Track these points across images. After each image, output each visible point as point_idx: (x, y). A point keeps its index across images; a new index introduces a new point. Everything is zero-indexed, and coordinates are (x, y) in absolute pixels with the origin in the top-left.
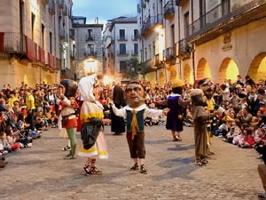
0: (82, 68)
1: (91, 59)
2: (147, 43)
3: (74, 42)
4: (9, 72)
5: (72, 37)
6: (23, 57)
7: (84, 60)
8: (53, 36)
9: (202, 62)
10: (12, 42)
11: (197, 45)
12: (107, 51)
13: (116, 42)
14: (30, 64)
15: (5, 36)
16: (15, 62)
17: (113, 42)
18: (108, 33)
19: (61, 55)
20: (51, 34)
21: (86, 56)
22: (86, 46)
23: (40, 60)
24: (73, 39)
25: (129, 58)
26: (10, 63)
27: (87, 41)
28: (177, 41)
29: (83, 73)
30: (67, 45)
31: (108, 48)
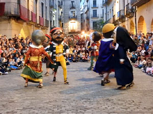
0: (67, 27)
1: (73, 21)
2: (109, 8)
3: (61, 10)
4: (9, 28)
5: (60, 6)
7: (68, 21)
8: (44, 5)
10: (11, 8)
14: (25, 23)
15: (6, 5)
16: (13, 22)
18: (86, 3)
20: (42, 4)
21: (70, 18)
22: (70, 12)
23: (32, 21)
24: (61, 8)
26: (9, 23)
27: (71, 9)
29: (68, 30)
30: (55, 11)
31: (86, 13)
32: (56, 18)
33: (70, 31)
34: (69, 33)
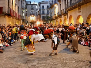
0: (30, 19)
1: (32, 16)
2: (52, 10)
3: (27, 10)
4: (5, 20)
6: (9, 15)
7: (30, 16)
9: (71, 17)
10: (6, 10)
11: (69, 11)
12: (38, 13)
13: (41, 10)
14: (12, 17)
15: (3, 8)
16: (7, 17)
17: (40, 10)
18: (38, 7)
19: (22, 14)
20: (19, 7)
21: (31, 15)
22: (31, 12)
23: (15, 16)
24: (26, 9)
25: (46, 15)
26: (5, 17)
27: (31, 10)
28: (62, 9)
29: (30, 21)
30: (24, 11)
31: (38, 12)
32: (24, 14)
33: (31, 21)
34: (31, 22)
